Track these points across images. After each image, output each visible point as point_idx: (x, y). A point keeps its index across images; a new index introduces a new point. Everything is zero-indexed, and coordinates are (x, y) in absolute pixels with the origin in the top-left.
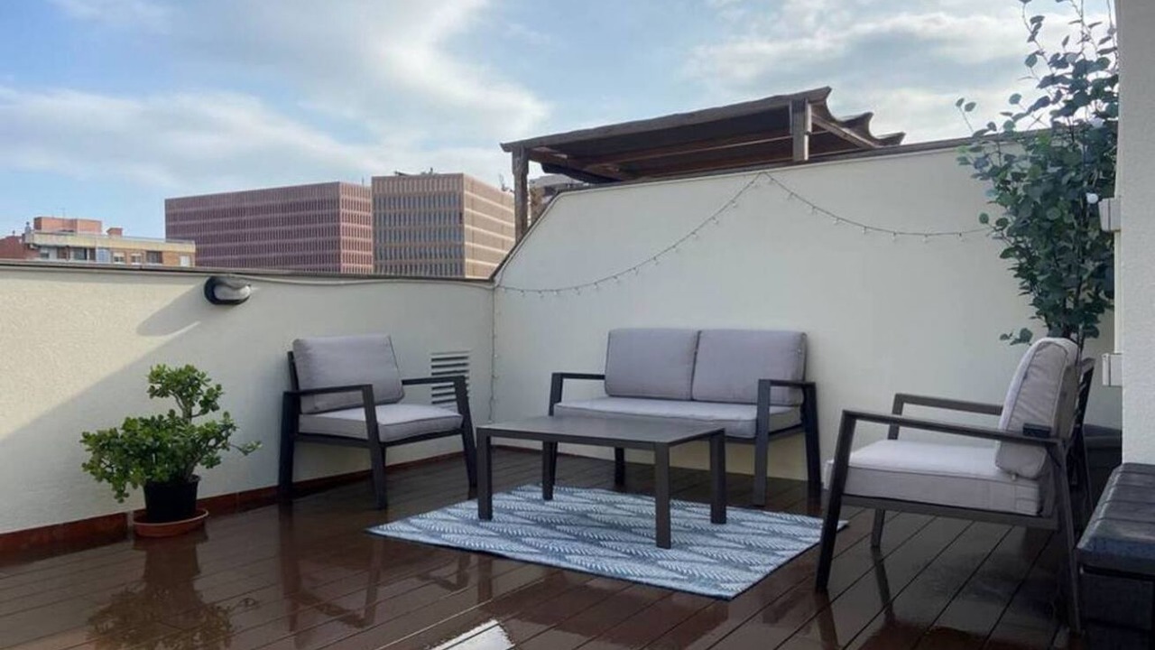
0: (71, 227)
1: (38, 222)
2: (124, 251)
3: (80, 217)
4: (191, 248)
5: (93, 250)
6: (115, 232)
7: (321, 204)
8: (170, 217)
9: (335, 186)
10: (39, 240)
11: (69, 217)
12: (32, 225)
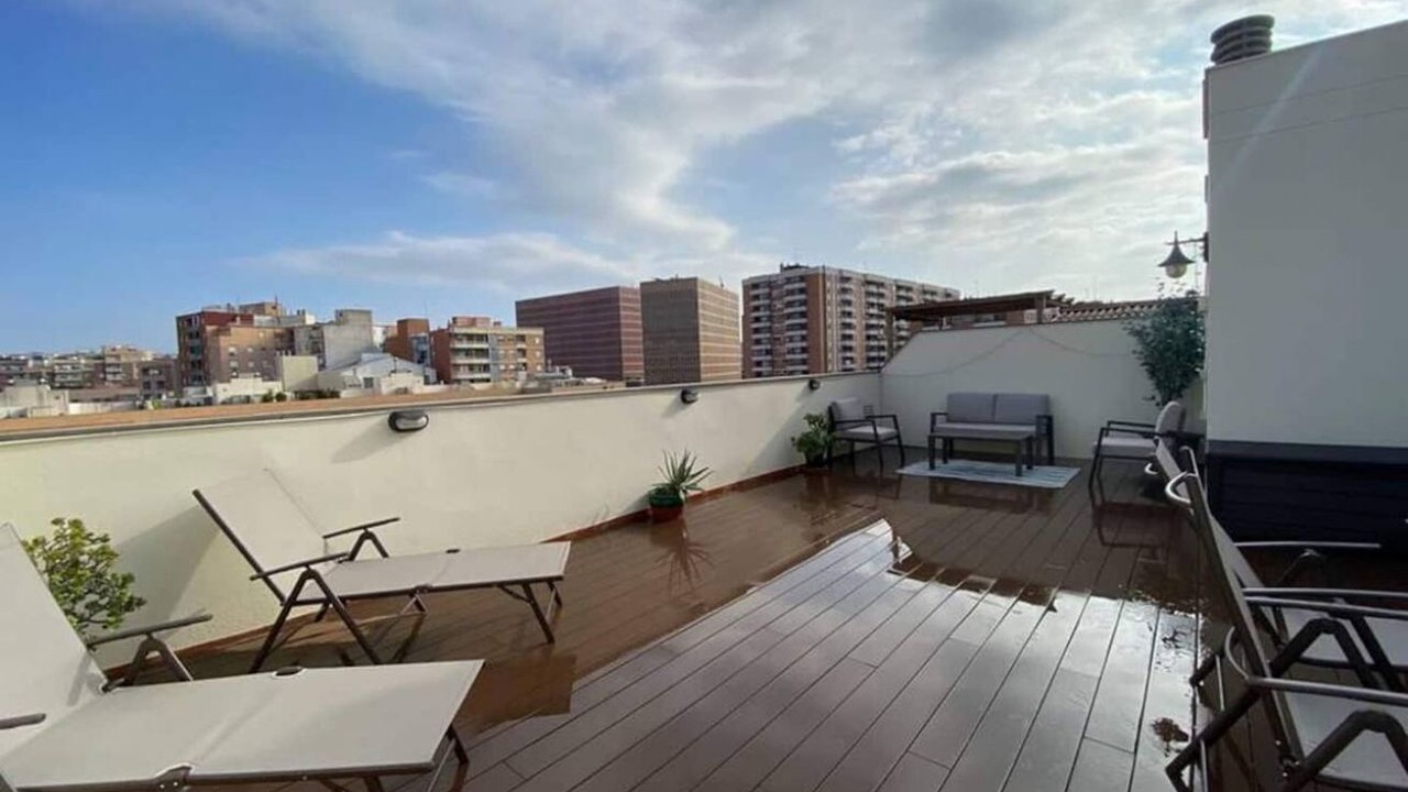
0: (473, 322)
1: (454, 319)
2: (504, 335)
3: (477, 316)
4: (540, 332)
5: (487, 336)
6: (497, 324)
7: (609, 301)
8: (519, 312)
9: (616, 289)
10: (457, 331)
11: (472, 316)
12: (451, 322)
